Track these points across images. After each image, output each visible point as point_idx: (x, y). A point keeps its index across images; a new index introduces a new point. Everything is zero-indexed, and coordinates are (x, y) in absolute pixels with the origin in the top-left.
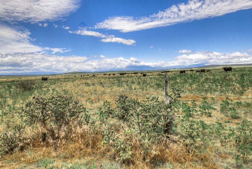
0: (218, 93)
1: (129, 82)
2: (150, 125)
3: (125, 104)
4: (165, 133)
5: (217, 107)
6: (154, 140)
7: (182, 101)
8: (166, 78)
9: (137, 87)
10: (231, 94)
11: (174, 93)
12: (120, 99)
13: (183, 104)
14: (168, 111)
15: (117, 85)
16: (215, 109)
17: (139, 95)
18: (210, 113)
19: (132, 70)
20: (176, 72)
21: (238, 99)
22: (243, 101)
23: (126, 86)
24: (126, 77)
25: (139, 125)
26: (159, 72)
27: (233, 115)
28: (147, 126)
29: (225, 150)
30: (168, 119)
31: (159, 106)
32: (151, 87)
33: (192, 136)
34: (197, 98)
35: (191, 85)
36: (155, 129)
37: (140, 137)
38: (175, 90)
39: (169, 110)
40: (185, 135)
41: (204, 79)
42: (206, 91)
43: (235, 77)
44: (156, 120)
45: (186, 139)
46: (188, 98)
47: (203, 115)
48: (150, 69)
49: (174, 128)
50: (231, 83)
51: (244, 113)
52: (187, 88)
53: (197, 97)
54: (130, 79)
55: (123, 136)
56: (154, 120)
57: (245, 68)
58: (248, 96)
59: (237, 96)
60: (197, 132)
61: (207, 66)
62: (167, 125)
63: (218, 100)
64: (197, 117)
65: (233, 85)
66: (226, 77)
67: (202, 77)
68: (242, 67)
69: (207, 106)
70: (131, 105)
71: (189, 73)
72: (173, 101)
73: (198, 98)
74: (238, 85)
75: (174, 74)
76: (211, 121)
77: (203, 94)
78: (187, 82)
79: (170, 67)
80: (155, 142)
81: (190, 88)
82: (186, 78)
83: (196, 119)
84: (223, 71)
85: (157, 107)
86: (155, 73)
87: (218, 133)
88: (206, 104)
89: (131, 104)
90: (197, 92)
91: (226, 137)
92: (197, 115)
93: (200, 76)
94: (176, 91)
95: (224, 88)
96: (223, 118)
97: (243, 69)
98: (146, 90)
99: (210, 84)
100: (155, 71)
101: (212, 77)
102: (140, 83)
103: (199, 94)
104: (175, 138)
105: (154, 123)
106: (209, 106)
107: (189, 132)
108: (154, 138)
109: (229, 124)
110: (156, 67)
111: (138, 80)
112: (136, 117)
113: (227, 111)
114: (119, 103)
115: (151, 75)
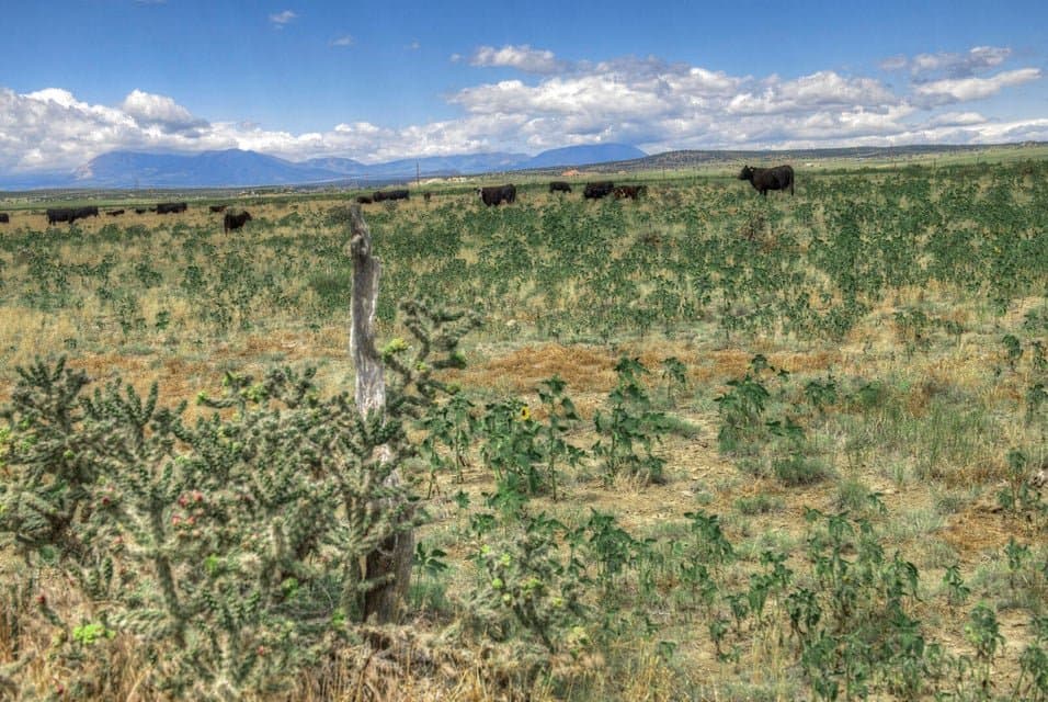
0: (712, 328)
1: (113, 275)
2: (245, 568)
3: (70, 431)
4: (361, 616)
5: (704, 422)
6: (274, 671)
7: (490, 390)
8: (357, 238)
9: (180, 306)
10: (786, 333)
11: (418, 335)
12: (25, 399)
13: (490, 412)
14: (374, 460)
15: (29, 298)
16: (688, 434)
17: (190, 364)
18: (656, 462)
19: (144, 184)
20: (455, 198)
21: (824, 362)
22: (844, 375)
23: (91, 302)
24: (93, 237)
25: (170, 579)
26: (344, 197)
27: (788, 461)
28: (222, 580)
29: (736, 683)
30: (376, 515)
31: (314, 431)
32: (280, 301)
33: (535, 619)
34: (583, 368)
35: (548, 281)
36: (287, 592)
37: (171, 662)
38: (421, 316)
39: (384, 454)
40: (494, 613)
41: (629, 240)
42: (643, 319)
43: (808, 230)
44: (286, 530)
45: (497, 640)
46: (529, 373)
47: (619, 478)
48: (280, 181)
49: (418, 577)
50: (784, 265)
51: (848, 449)
52: (523, 304)
53: (585, 363)
54: (128, 255)
55: (47, 669)
56: (270, 530)
57: (866, 171)
58: (876, 345)
59: (818, 345)
60: (569, 587)
61: (652, 161)
62: (373, 557)
63: (711, 376)
64: (581, 490)
65: (799, 278)
66: (761, 228)
67: (620, 229)
68: (853, 164)
69: (637, 415)
70: (106, 438)
71: (538, 205)
72: (412, 390)
73: (590, 368)
74: (825, 279)
75: (441, 212)
76: (662, 509)
77: (624, 339)
78: (528, 266)
79: (417, 161)
80: (285, 687)
81: (539, 300)
82: (523, 239)
83: (571, 505)
84: (747, 194)
85: (298, 442)
86: (313, 205)
87: (698, 579)
88: (639, 404)
89: (109, 430)
90: (588, 331)
91: (744, 601)
92: (580, 479)
93: (606, 220)
94: (432, 323)
95: (748, 299)
96: (735, 484)
97: (856, 176)
98: (245, 326)
99: (669, 275)
100: (312, 193)
101: (678, 229)
102: (204, 278)
103: (600, 339)
104: (428, 639)
105: (274, 551)
106: (654, 417)
107: (517, 596)
108: (277, 661)
109: (762, 519)
110: (324, 161)
111: (191, 259)
112: (142, 521)
113: (757, 440)
114: (21, 430)
115: (284, 222)
